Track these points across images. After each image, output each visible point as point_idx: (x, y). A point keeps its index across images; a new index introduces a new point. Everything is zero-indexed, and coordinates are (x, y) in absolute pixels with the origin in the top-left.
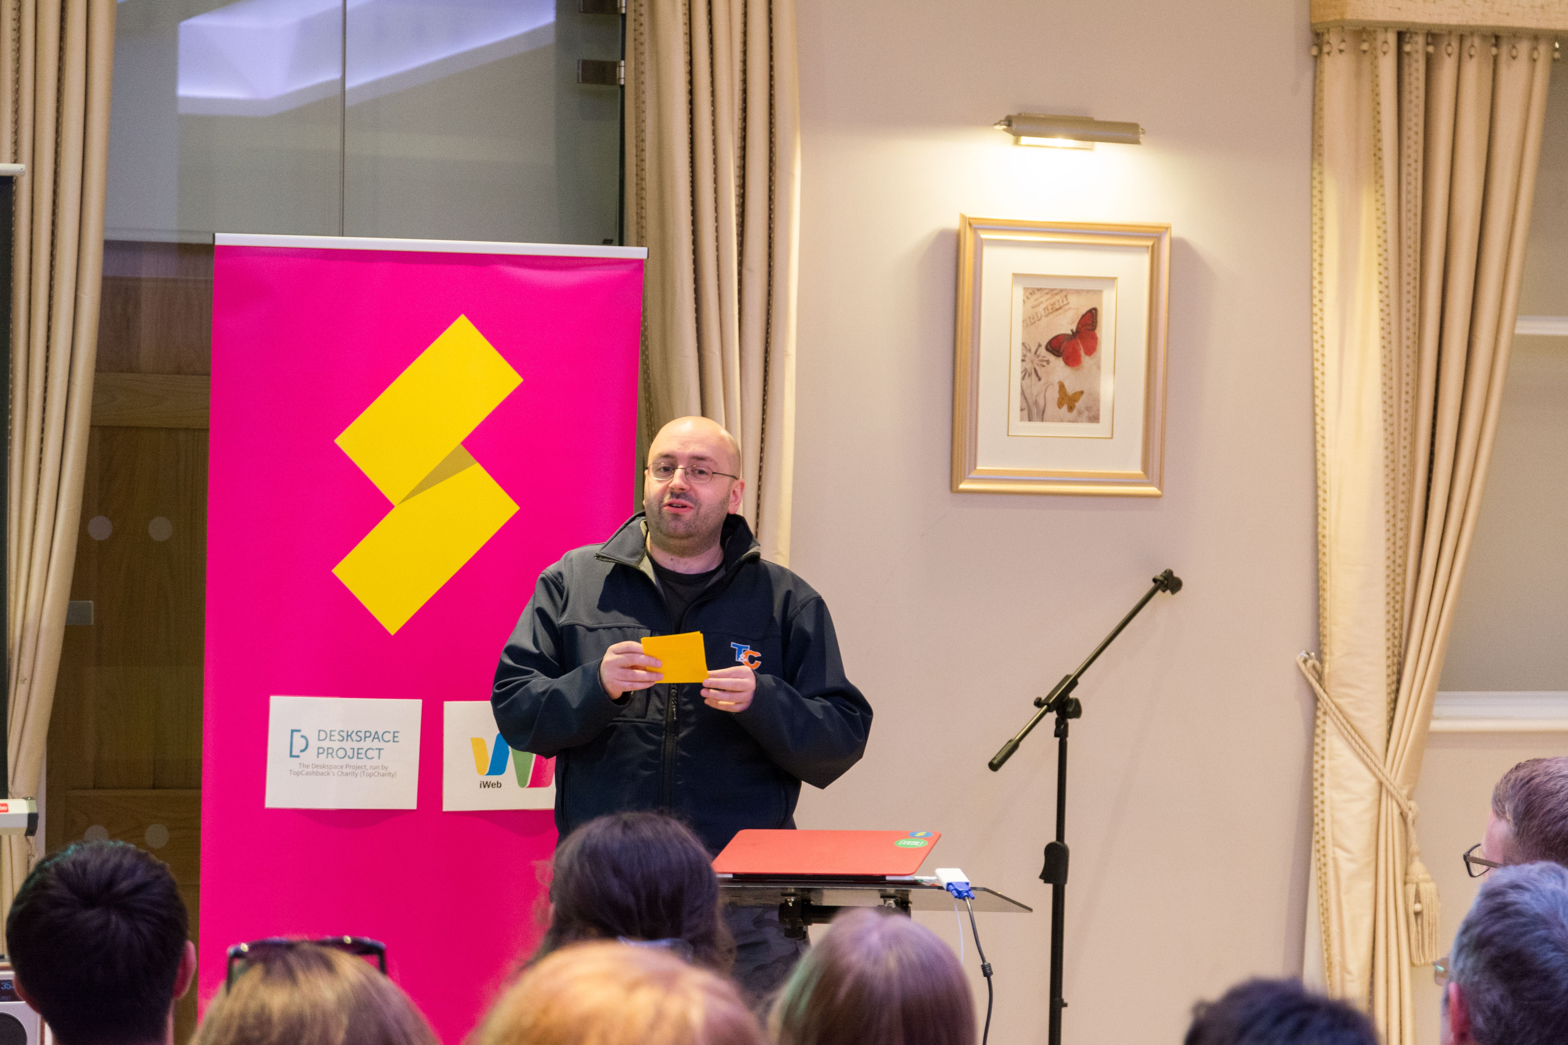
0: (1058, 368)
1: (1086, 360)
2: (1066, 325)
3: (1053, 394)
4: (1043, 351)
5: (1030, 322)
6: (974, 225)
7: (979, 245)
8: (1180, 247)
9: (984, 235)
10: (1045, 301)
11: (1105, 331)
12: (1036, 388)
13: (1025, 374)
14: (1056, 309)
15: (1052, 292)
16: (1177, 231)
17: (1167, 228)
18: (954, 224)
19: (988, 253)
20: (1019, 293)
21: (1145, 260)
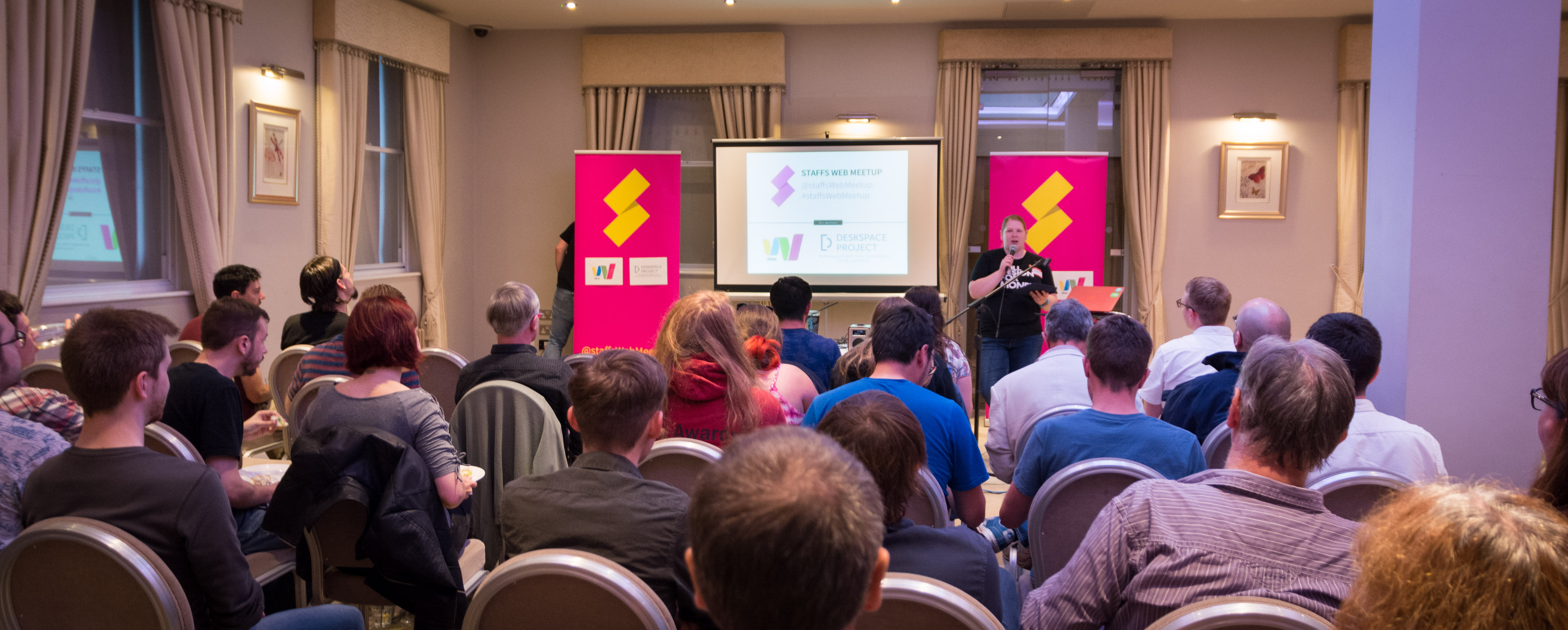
0: (1252, 184)
1: (1261, 181)
2: (1254, 171)
3: (1250, 191)
4: (1247, 179)
5: (1243, 171)
6: (1226, 144)
7: (1227, 150)
8: (1292, 149)
9: (1229, 147)
10: (1248, 165)
11: (1268, 173)
12: (1245, 189)
13: (1242, 185)
14: (1251, 167)
15: (1250, 162)
16: (1291, 143)
17: (1287, 143)
18: (1219, 143)
19: (1229, 152)
20: (1240, 163)
21: (1280, 153)
